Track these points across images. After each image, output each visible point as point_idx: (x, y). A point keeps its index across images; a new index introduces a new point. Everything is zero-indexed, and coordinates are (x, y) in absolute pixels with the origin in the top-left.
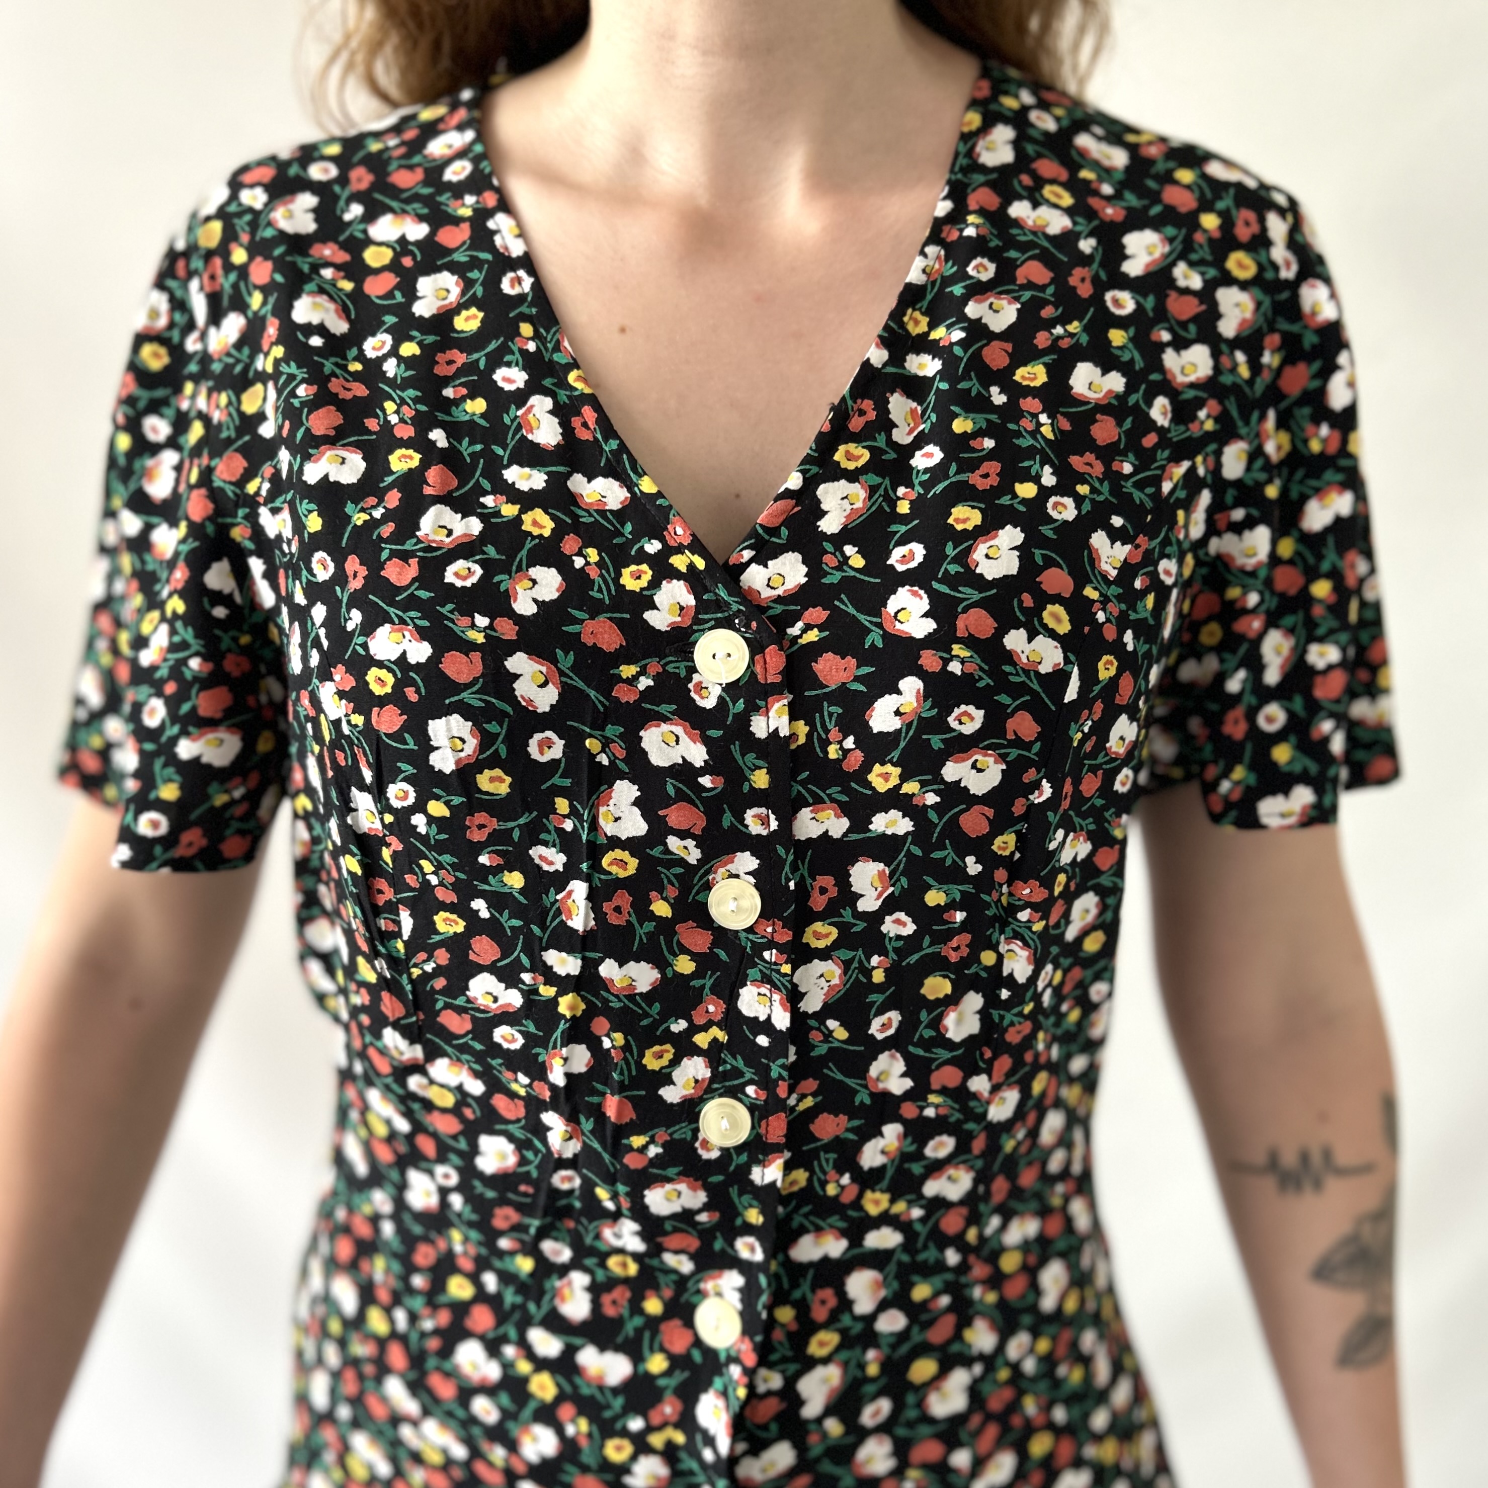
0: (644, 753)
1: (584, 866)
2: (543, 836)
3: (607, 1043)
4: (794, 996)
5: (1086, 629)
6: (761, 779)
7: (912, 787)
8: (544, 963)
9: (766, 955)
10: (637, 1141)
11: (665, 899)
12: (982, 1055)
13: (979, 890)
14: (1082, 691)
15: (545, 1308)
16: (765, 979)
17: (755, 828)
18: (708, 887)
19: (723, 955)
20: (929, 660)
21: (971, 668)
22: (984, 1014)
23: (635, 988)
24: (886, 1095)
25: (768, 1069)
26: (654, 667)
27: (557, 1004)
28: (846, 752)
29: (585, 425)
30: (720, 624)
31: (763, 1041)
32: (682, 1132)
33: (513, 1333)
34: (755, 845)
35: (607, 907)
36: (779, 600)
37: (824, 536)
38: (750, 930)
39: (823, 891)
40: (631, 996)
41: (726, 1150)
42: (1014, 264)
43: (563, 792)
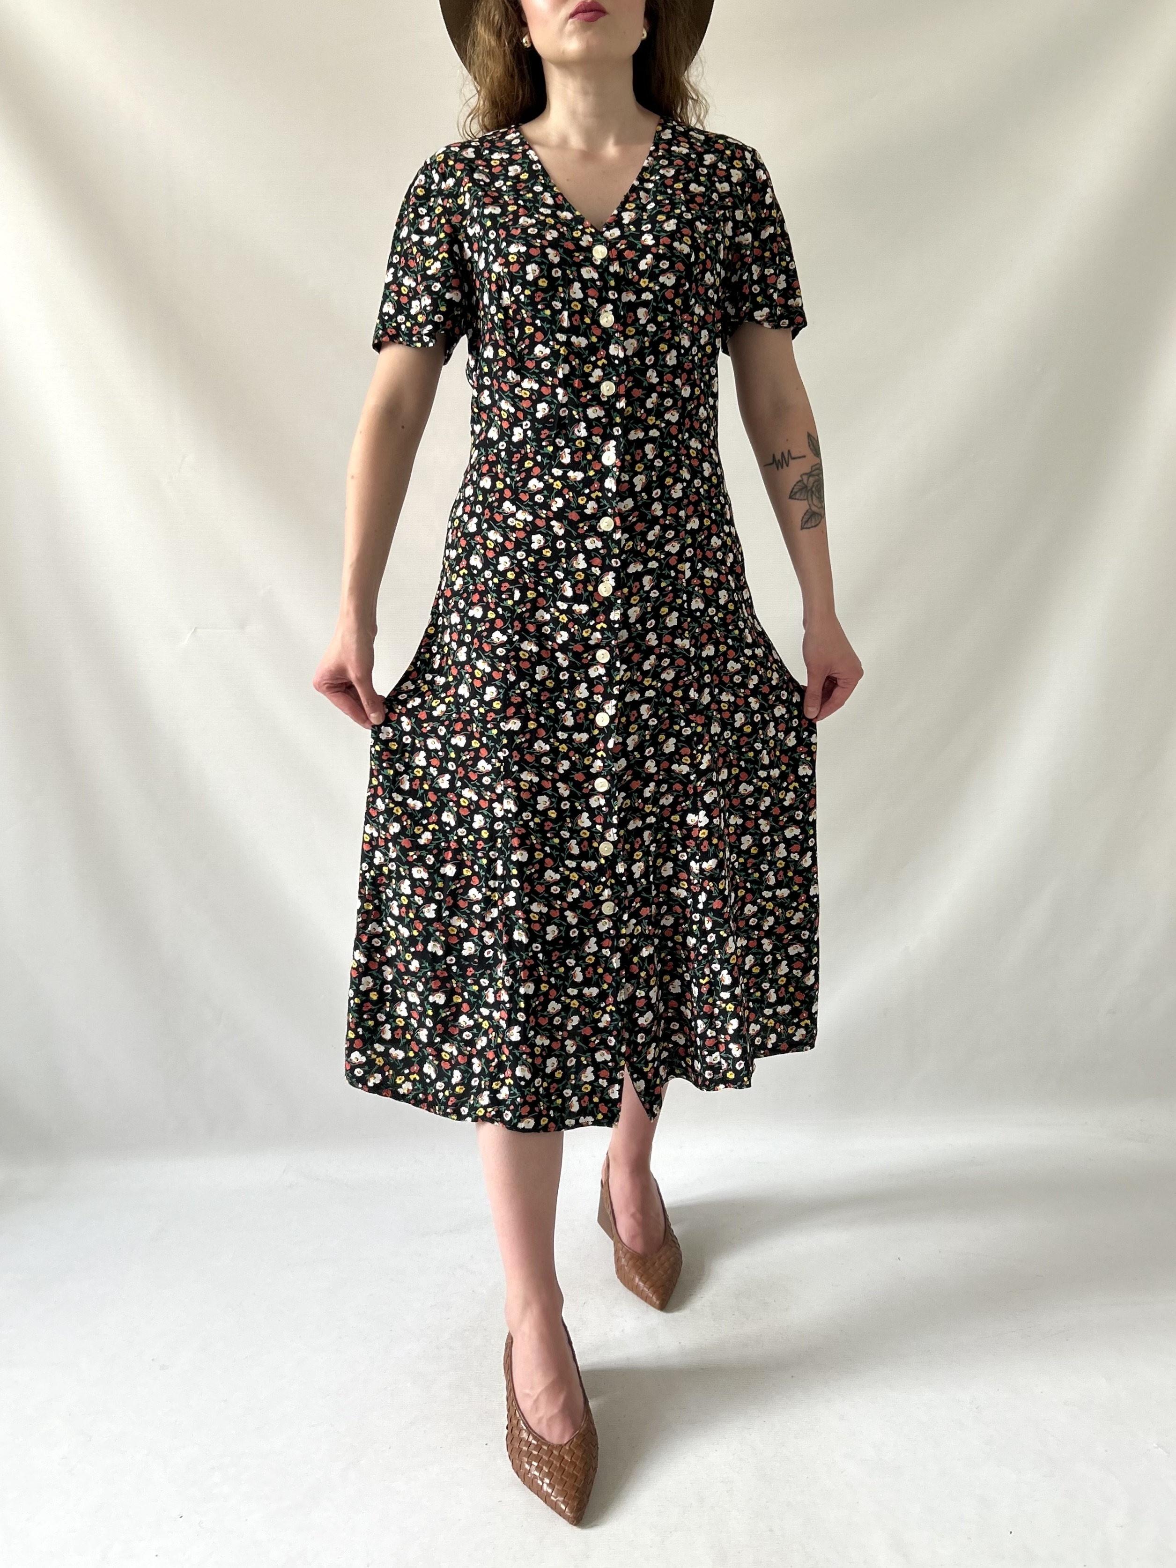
0: (582, 275)
1: (567, 307)
2: (556, 298)
3: (574, 363)
4: (624, 349)
5: (695, 244)
6: (612, 283)
7: (651, 285)
8: (556, 339)
9: (616, 335)
10: (584, 394)
11: (588, 317)
12: (678, 372)
13: (672, 316)
14: (694, 260)
16: (616, 343)
17: (611, 297)
18: (599, 315)
19: (604, 336)
21: (664, 252)
22: (677, 357)
23: (581, 346)
24: (652, 384)
25: (619, 371)
26: (583, 254)
27: (560, 352)
28: (634, 276)
29: (559, 199)
30: (599, 244)
31: (617, 362)
32: (596, 392)
33: (547, 472)
34: (613, 302)
35: (573, 320)
36: (614, 239)
37: (624, 224)
38: (611, 327)
39: (631, 317)
40: (580, 348)
41: (608, 397)
42: (673, 161)
43: (561, 286)
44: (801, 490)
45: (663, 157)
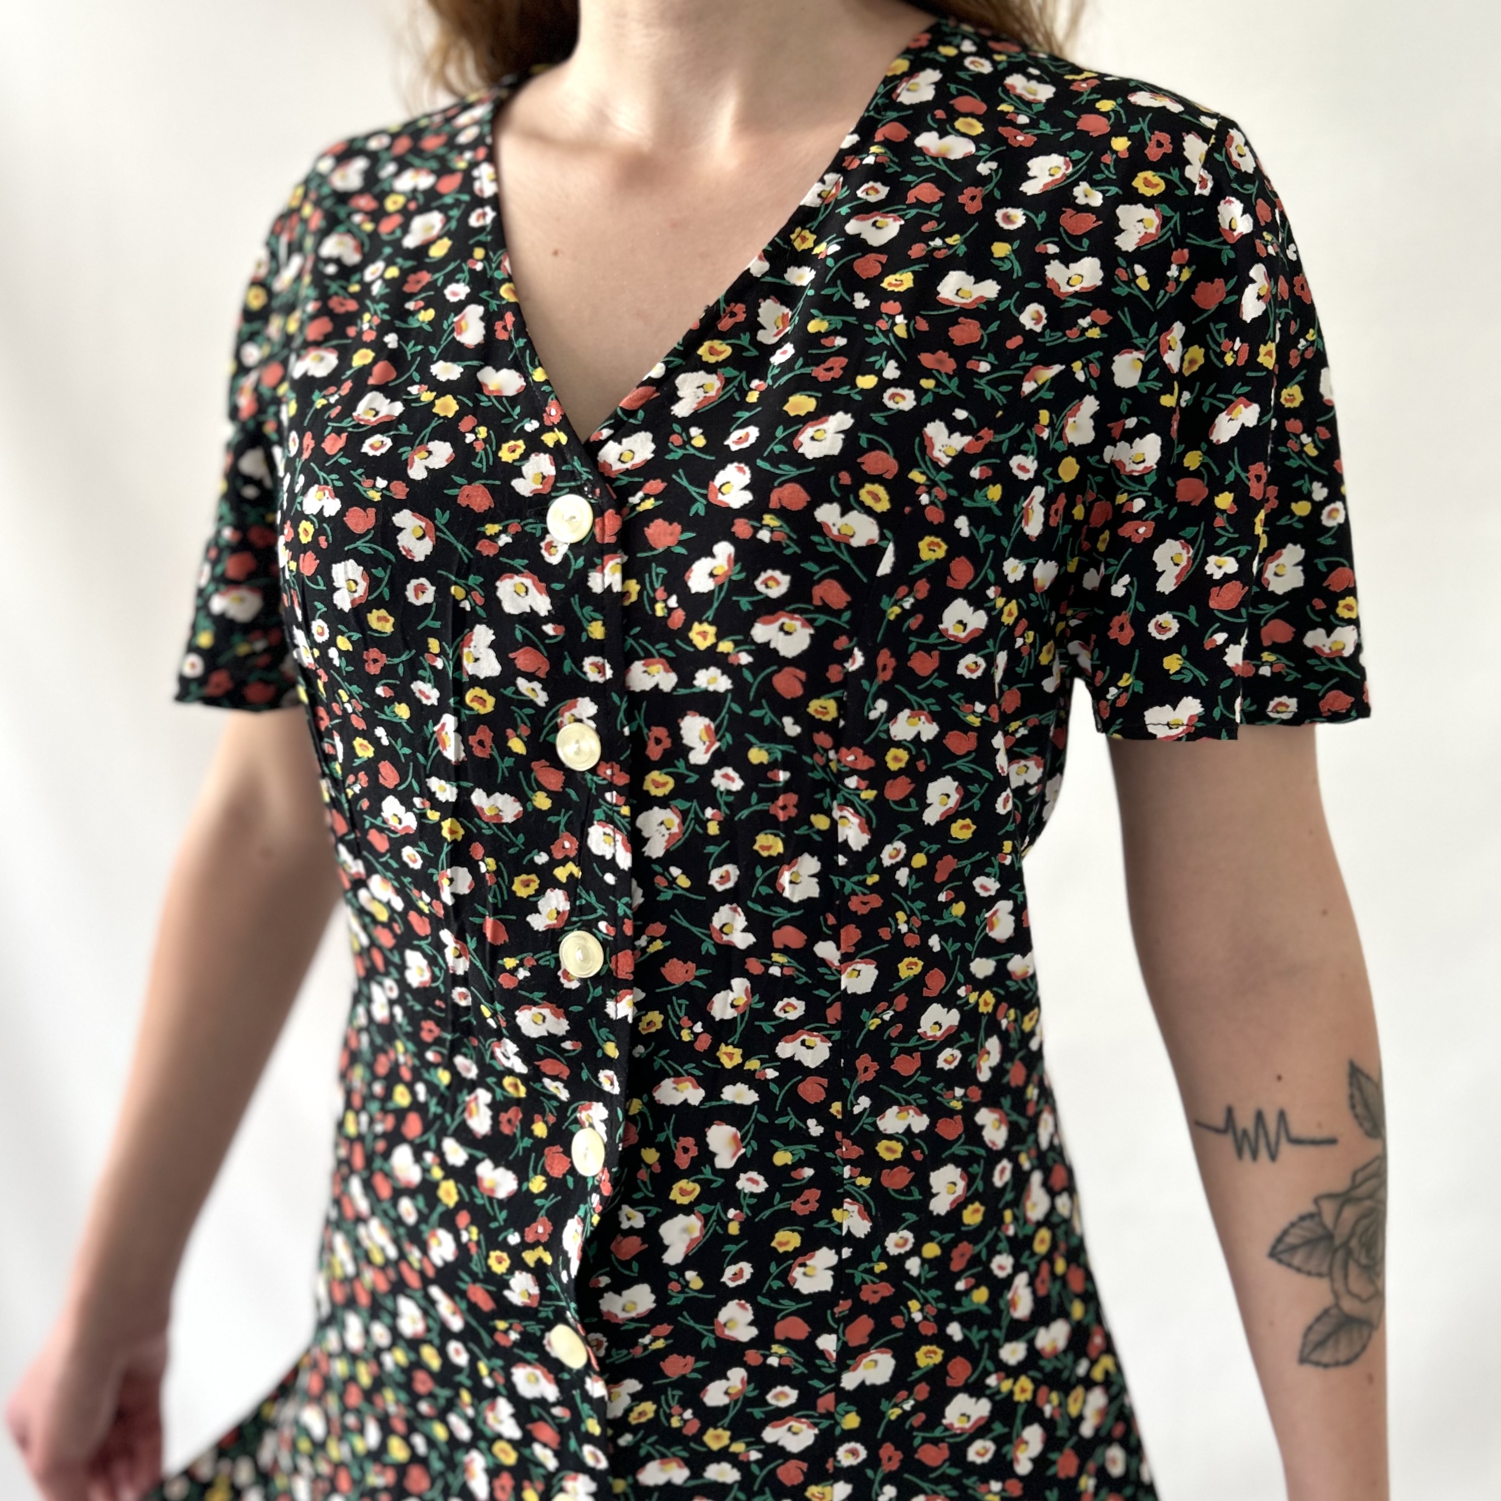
0: (498, 602)
1: (452, 701)
2: (421, 672)
3: (483, 869)
4: (636, 841)
5: (907, 510)
6: (597, 630)
7: (726, 646)
8: (429, 789)
9: (608, 796)
10: (510, 963)
11: (519, 736)
12: (826, 920)
13: (801, 752)
14: (895, 567)
15: (457, 1121)
16: (609, 820)
17: (593, 676)
18: (556, 729)
19: (573, 795)
20: (742, 528)
21: (779, 536)
22: (822, 878)
23: (501, 818)
24: (730, 948)
25: (615, 907)
26: (515, 526)
27: (440, 828)
28: (670, 610)
29: (505, 328)
30: (572, 491)
31: (610, 878)
32: (546, 959)
33: (433, 1142)
34: (596, 692)
35: (472, 740)
36: (627, 472)
37: (676, 419)
38: (593, 771)
39: (658, 741)
40: (499, 826)
41: (583, 981)
42: (908, 186)
43: (434, 633)
44: (1310, 1243)
45: (876, 173)
